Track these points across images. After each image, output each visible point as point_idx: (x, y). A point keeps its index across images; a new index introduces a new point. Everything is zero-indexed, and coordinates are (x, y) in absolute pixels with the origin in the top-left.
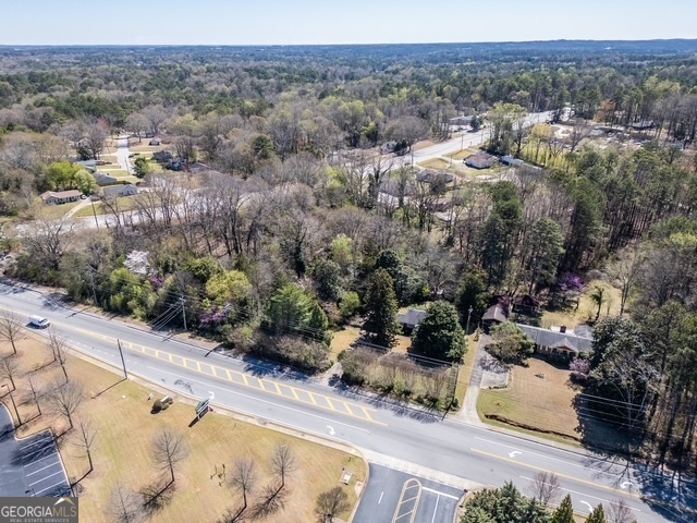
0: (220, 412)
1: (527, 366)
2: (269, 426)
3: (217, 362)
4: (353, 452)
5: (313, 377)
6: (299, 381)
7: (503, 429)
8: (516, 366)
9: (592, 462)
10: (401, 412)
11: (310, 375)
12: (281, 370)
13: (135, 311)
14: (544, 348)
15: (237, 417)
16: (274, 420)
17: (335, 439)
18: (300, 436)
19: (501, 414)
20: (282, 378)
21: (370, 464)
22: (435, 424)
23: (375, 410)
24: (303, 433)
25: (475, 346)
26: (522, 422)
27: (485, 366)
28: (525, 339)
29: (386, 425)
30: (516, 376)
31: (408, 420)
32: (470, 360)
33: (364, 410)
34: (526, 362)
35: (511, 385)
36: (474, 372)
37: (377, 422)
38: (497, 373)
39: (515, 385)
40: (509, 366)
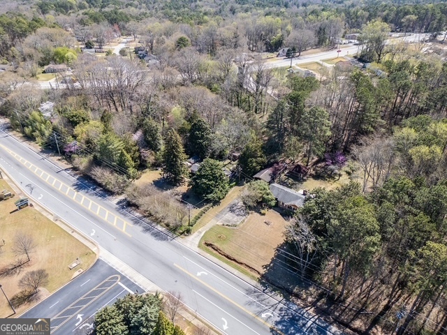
0: (37, 208)
1: (264, 214)
2: (58, 223)
3: (64, 179)
4: (94, 249)
5: (111, 197)
6: (100, 198)
7: (208, 255)
8: (256, 214)
9: (255, 292)
10: (147, 230)
11: (109, 195)
12: (94, 189)
13: (37, 139)
14: (283, 204)
15: (45, 214)
16: (64, 220)
17: (93, 240)
18: (70, 233)
19: (216, 245)
20: (90, 195)
21: (98, 260)
22: (164, 243)
23: (132, 225)
24: (74, 231)
25: (235, 195)
26: (227, 253)
27: (232, 210)
28: (268, 194)
29: (131, 236)
30: (250, 220)
31: (148, 236)
32: (225, 203)
33: (125, 224)
34: (262, 211)
35: (241, 225)
36: (221, 212)
37: (126, 233)
38: (238, 215)
39: (244, 226)
40: (250, 212)
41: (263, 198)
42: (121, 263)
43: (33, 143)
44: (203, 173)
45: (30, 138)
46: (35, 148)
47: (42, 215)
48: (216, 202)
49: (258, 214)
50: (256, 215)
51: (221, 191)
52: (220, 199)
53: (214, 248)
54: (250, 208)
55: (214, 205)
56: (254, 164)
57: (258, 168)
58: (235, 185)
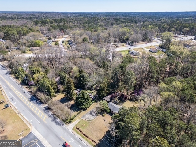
0: (12, 108)
1: (104, 116)
2: (19, 115)
3: (26, 96)
4: (30, 127)
5: (42, 105)
6: (38, 105)
7: (76, 133)
10: (53, 120)
11: (42, 104)
12: (37, 101)
13: (20, 78)
14: (113, 112)
15: (15, 111)
16: (22, 114)
17: (31, 123)
18: (23, 119)
19: (81, 129)
20: (35, 103)
21: (31, 132)
22: (59, 126)
23: (48, 118)
24: (24, 119)
25: (94, 106)
26: (84, 133)
27: (91, 113)
28: (106, 107)
29: (46, 122)
30: (97, 118)
31: (53, 123)
32: (89, 110)
33: (45, 117)
34: (103, 115)
35: (93, 121)
36: (86, 114)
37: (45, 121)
38: (93, 116)
39: (94, 121)
40: (98, 115)
41: (104, 109)
42: (39, 134)
43: (18, 80)
44: (80, 97)
45: (17, 78)
46: (18, 82)
47: (14, 111)
48: (85, 109)
49: (102, 116)
50: (101, 116)
51: (87, 105)
52: (86, 108)
53: (79, 130)
54: (99, 113)
55: (84, 110)
56: (103, 93)
57: (105, 95)
58: (95, 102)
